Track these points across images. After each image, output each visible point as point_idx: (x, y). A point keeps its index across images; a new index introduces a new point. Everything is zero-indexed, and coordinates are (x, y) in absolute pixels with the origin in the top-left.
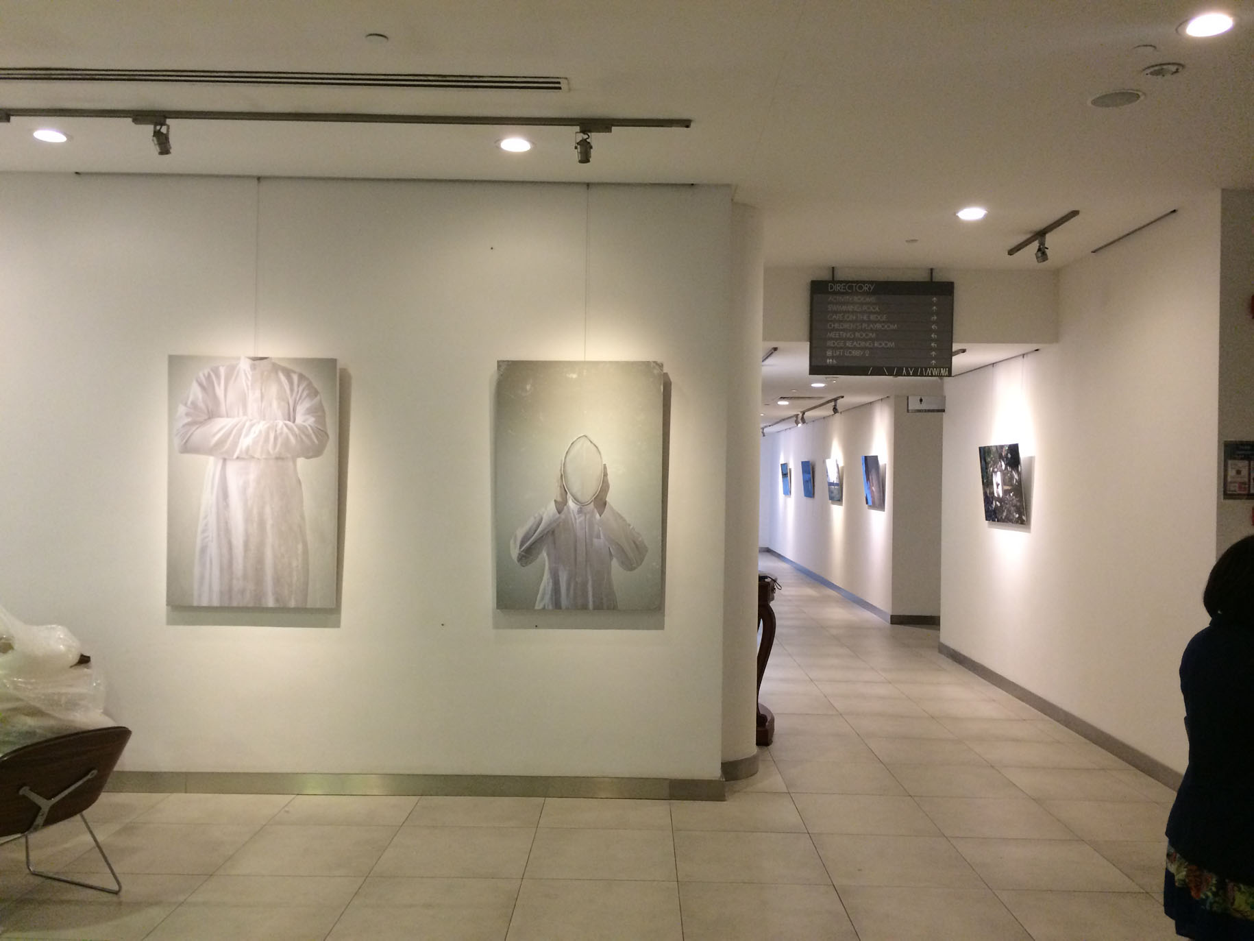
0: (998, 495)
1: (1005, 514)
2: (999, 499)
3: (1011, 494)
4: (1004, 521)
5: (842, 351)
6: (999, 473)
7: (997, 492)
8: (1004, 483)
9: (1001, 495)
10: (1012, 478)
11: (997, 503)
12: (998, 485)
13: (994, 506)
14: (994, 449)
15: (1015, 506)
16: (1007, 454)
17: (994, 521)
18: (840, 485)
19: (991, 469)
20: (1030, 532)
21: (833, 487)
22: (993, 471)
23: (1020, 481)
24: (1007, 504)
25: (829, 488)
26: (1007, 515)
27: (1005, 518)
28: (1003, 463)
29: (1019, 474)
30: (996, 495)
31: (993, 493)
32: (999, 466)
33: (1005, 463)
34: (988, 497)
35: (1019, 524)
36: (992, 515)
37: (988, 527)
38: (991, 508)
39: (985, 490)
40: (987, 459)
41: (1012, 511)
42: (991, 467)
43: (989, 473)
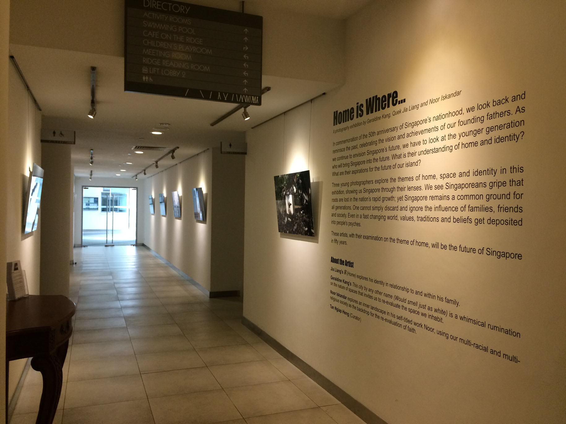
0: (290, 212)
1: (295, 228)
2: (290, 216)
3: (302, 212)
4: (294, 233)
5: (158, 69)
6: (291, 196)
7: (289, 211)
8: (295, 203)
9: (292, 212)
10: (302, 199)
11: (289, 219)
12: (290, 205)
13: (286, 221)
14: (287, 177)
15: (305, 221)
16: (298, 180)
17: (285, 232)
18: (180, 207)
19: (285, 192)
20: (317, 243)
22: (286, 194)
23: (309, 202)
24: (297, 219)
26: (297, 228)
27: (296, 230)
28: (294, 188)
29: (309, 195)
30: (288, 212)
31: (285, 211)
32: (291, 190)
33: (297, 187)
34: (281, 215)
35: (308, 235)
36: (284, 228)
37: (281, 237)
38: (283, 223)
39: (279, 209)
40: (281, 185)
41: (301, 226)
42: (284, 191)
43: (283, 196)
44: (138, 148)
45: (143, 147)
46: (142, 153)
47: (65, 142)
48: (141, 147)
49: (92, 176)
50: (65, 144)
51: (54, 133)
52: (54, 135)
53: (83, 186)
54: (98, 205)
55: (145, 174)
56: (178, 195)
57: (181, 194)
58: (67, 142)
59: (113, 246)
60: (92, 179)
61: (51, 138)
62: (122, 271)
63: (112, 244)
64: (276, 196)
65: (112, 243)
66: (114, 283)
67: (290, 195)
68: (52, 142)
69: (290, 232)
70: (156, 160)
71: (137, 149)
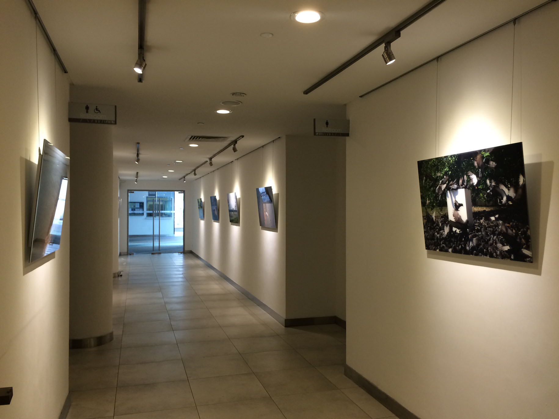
0: (458, 218)
1: (472, 244)
2: (458, 223)
3: (493, 218)
4: (467, 253)
6: (462, 191)
7: (454, 216)
8: (473, 202)
9: (465, 219)
10: (496, 195)
11: (455, 229)
12: (458, 206)
13: (446, 233)
15: (501, 234)
16: (486, 163)
17: (444, 250)
18: (238, 211)
19: (445, 185)
20: (539, 274)
21: (233, 213)
22: (448, 188)
23: (518, 200)
24: (478, 231)
25: (230, 214)
26: (478, 245)
28: (474, 177)
29: (518, 188)
30: (452, 219)
31: (446, 216)
32: (463, 181)
33: (480, 175)
34: (434, 223)
35: (511, 259)
36: (440, 244)
37: (428, 257)
38: (438, 235)
39: (427, 212)
40: (435, 175)
41: (491, 242)
42: (443, 183)
43: (439, 192)
44: (194, 139)
45: (200, 137)
46: (197, 146)
47: (102, 122)
48: (197, 137)
49: (139, 179)
50: (103, 125)
51: (87, 108)
52: (87, 112)
53: (128, 190)
54: (143, 210)
55: (195, 174)
56: (236, 197)
57: (239, 196)
58: (105, 121)
59: (160, 253)
60: (138, 182)
61: (83, 115)
62: (173, 285)
63: (159, 252)
64: (421, 192)
65: (159, 250)
66: (165, 303)
67: (459, 190)
68: (85, 121)
69: (455, 251)
70: (210, 156)
71: (191, 141)
